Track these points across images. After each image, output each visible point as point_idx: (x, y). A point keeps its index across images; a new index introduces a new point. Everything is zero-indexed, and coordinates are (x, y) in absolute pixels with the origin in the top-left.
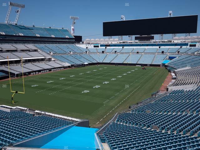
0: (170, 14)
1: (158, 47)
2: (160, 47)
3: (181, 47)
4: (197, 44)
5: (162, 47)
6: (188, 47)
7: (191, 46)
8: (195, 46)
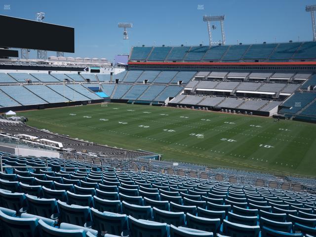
0: (43, 18)
1: (47, 72)
2: (49, 73)
3: (79, 73)
4: (101, 70)
5: (53, 72)
6: (89, 72)
7: (92, 71)
8: (98, 71)
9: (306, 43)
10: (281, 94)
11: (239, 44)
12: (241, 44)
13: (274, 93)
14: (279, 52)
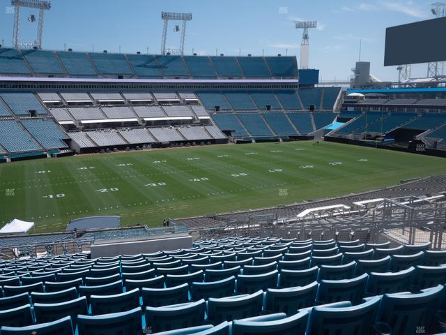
9: (158, 57)
10: (199, 118)
11: (67, 50)
12: (70, 50)
13: (191, 118)
14: (138, 66)
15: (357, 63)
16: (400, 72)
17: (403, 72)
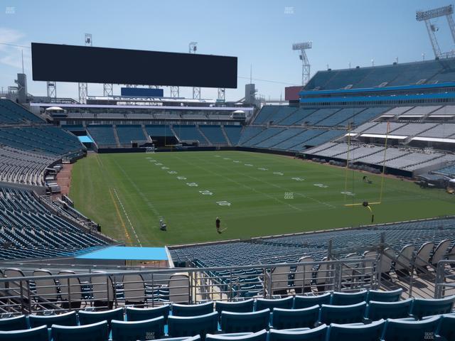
15: (19, 75)
16: (48, 88)
17: (52, 88)
